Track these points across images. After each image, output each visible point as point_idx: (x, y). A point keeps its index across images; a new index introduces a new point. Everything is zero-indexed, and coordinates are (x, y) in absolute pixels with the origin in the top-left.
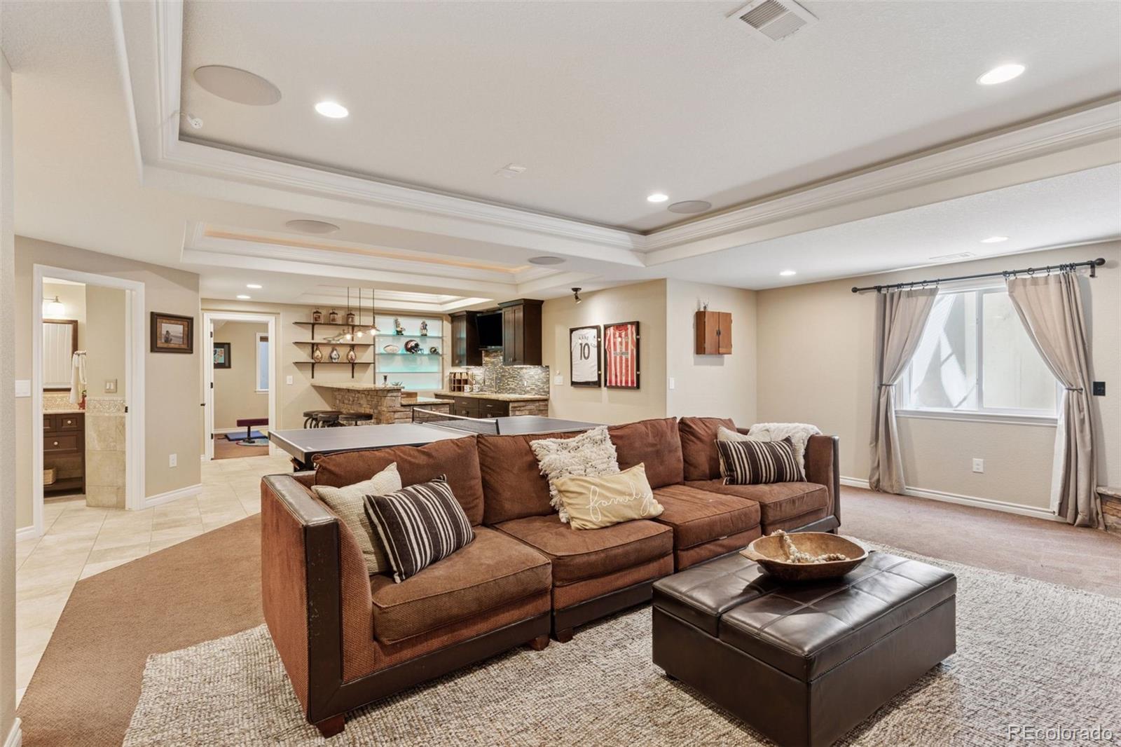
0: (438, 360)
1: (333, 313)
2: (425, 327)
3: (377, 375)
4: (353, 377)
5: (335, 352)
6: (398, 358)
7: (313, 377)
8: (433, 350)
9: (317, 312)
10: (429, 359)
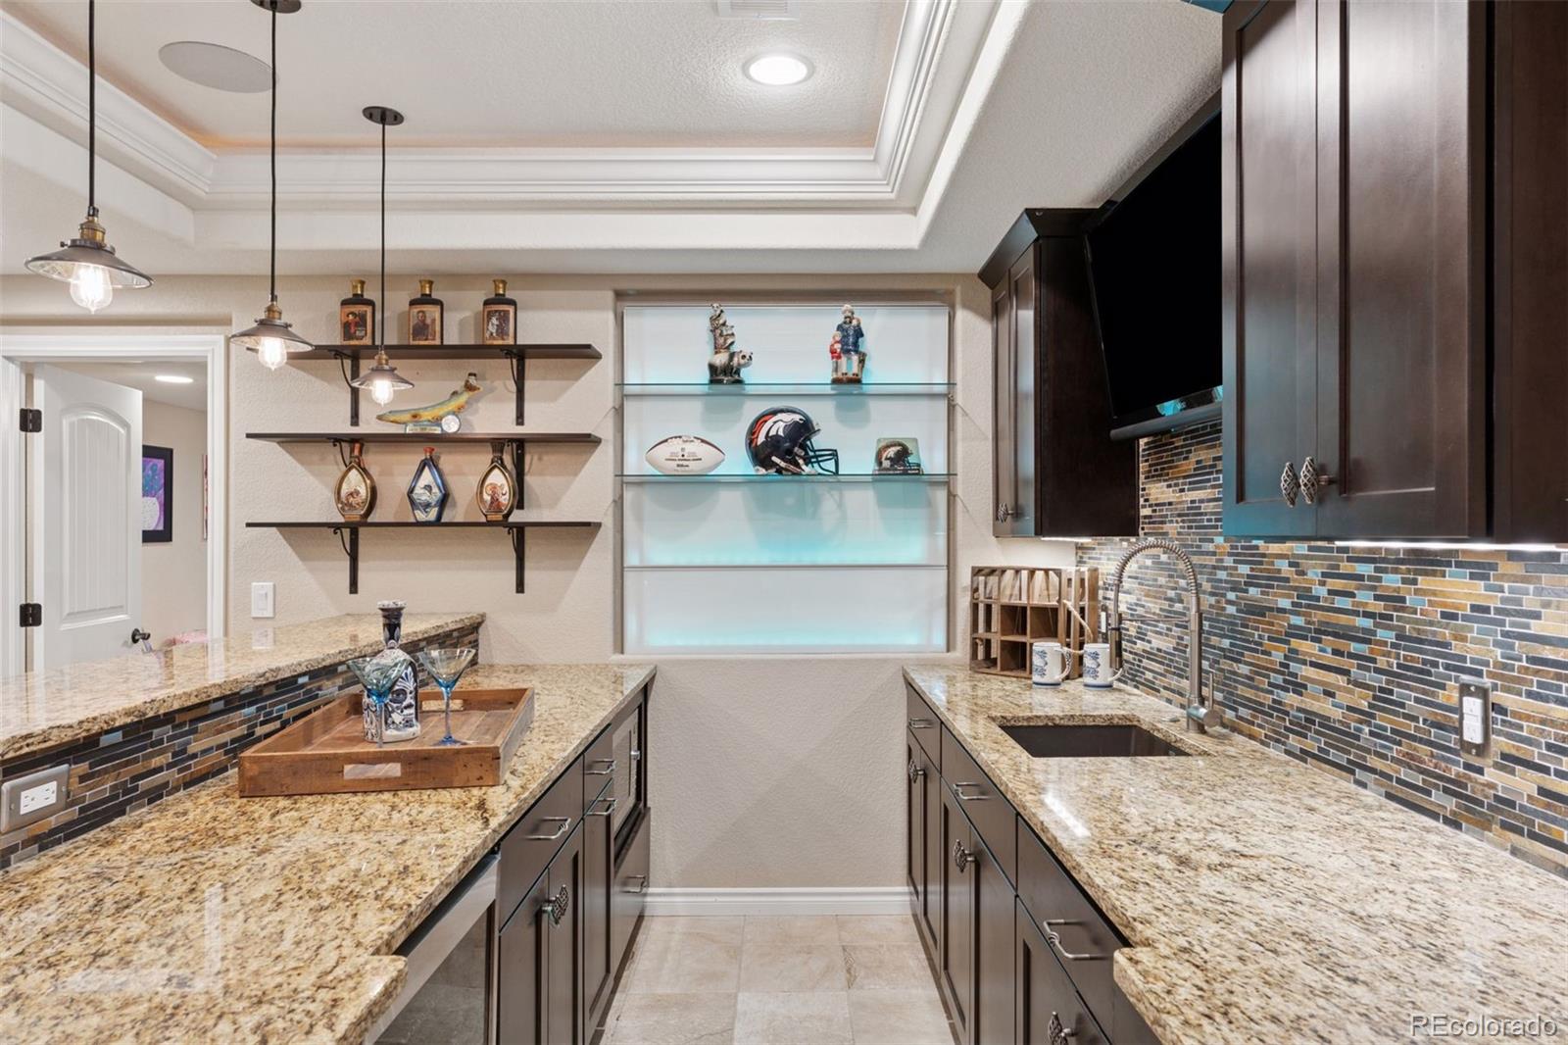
0: (930, 504)
1: (426, 300)
2: (850, 340)
3: (630, 578)
4: (520, 587)
5: (427, 477)
6: (730, 500)
7: (354, 587)
8: (891, 452)
9: (358, 299)
10: (883, 502)
